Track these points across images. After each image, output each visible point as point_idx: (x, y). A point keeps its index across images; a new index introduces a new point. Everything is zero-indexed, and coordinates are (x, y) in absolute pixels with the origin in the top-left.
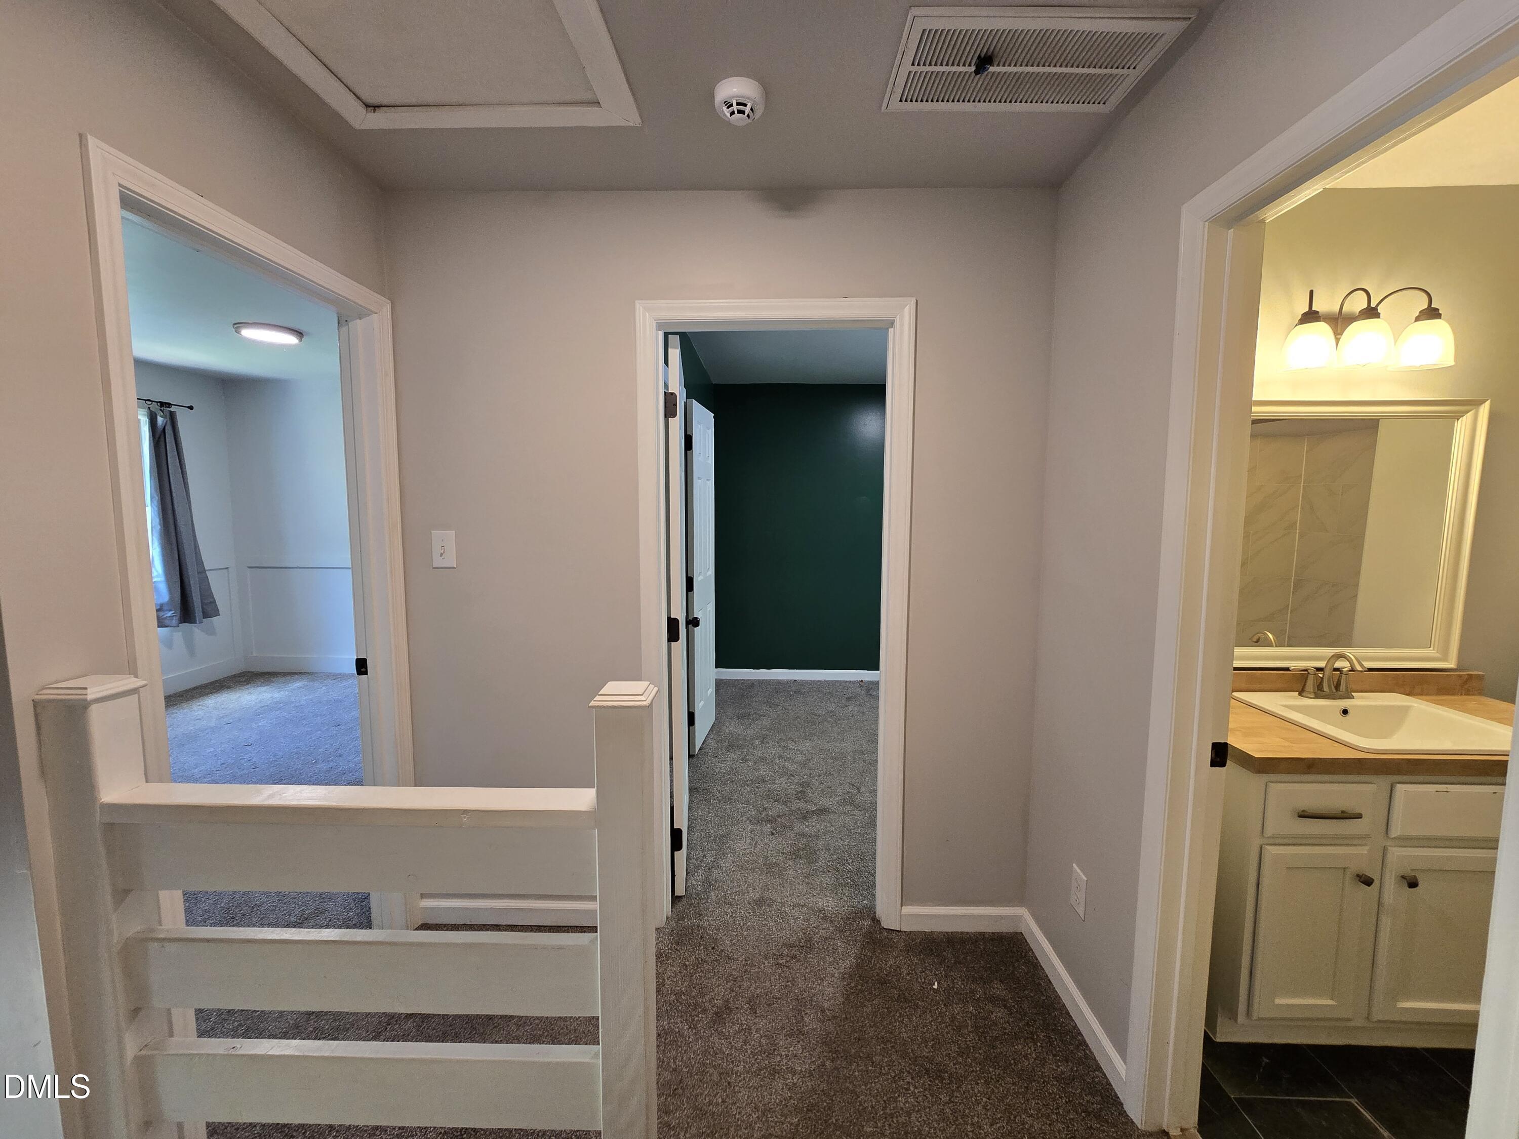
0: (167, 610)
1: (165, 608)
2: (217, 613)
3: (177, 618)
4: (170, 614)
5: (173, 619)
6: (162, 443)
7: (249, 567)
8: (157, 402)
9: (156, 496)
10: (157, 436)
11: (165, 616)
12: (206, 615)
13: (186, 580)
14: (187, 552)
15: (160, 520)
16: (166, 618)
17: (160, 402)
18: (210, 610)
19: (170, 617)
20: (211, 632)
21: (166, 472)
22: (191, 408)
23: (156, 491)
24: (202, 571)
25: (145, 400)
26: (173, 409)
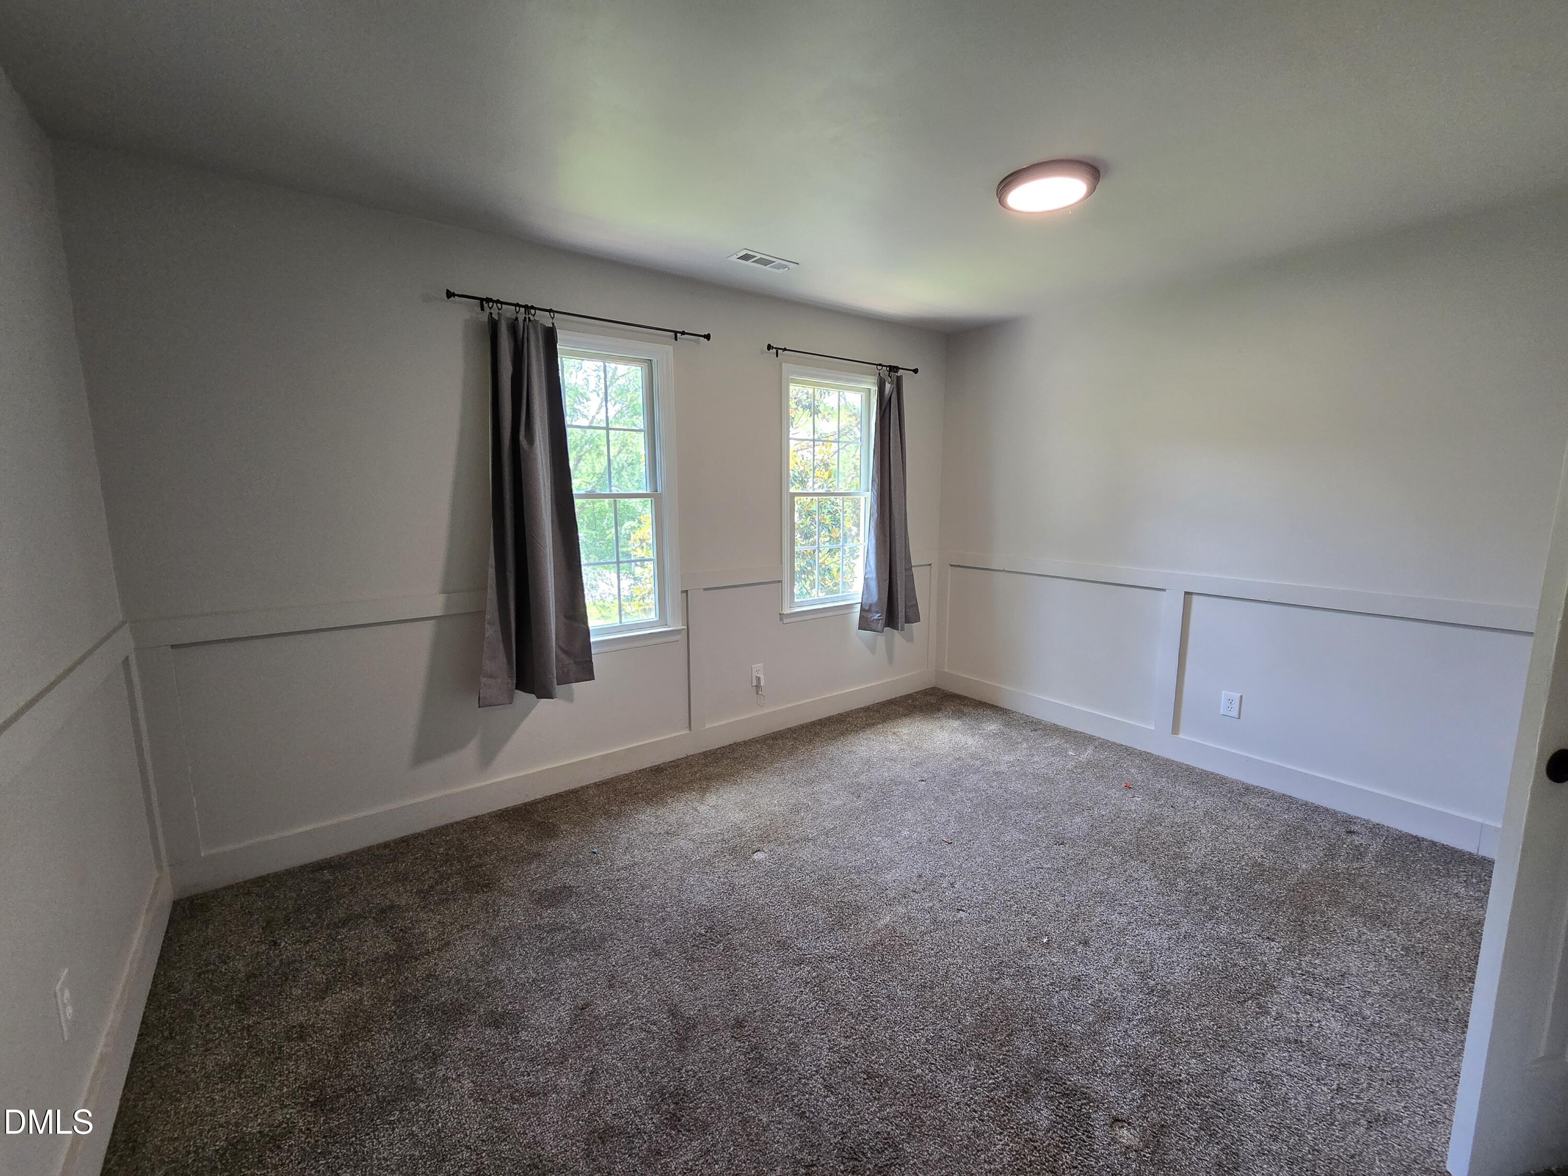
0: (874, 612)
1: (873, 609)
2: (918, 620)
3: (884, 621)
4: (876, 616)
5: (878, 623)
6: (887, 415)
7: (951, 565)
8: (887, 366)
9: (877, 479)
10: (883, 409)
11: (872, 618)
12: (908, 621)
13: (894, 579)
14: (898, 548)
15: (878, 507)
16: (873, 621)
17: (890, 366)
18: (913, 616)
19: (877, 620)
20: (910, 639)
21: (888, 448)
22: (916, 371)
23: (877, 473)
24: (909, 569)
25: (877, 365)
26: (900, 372)
